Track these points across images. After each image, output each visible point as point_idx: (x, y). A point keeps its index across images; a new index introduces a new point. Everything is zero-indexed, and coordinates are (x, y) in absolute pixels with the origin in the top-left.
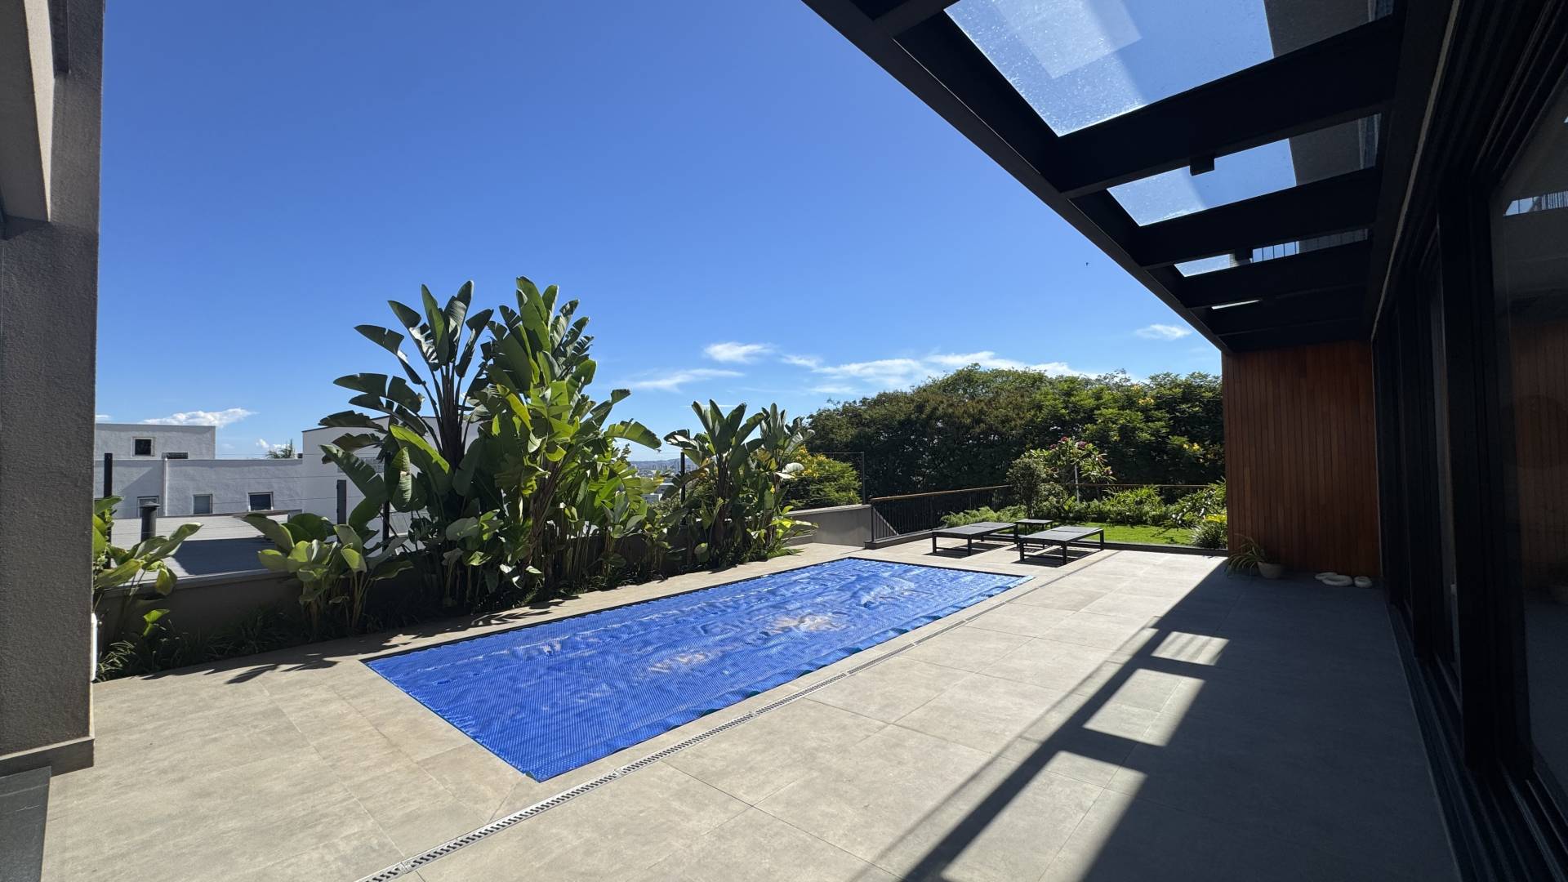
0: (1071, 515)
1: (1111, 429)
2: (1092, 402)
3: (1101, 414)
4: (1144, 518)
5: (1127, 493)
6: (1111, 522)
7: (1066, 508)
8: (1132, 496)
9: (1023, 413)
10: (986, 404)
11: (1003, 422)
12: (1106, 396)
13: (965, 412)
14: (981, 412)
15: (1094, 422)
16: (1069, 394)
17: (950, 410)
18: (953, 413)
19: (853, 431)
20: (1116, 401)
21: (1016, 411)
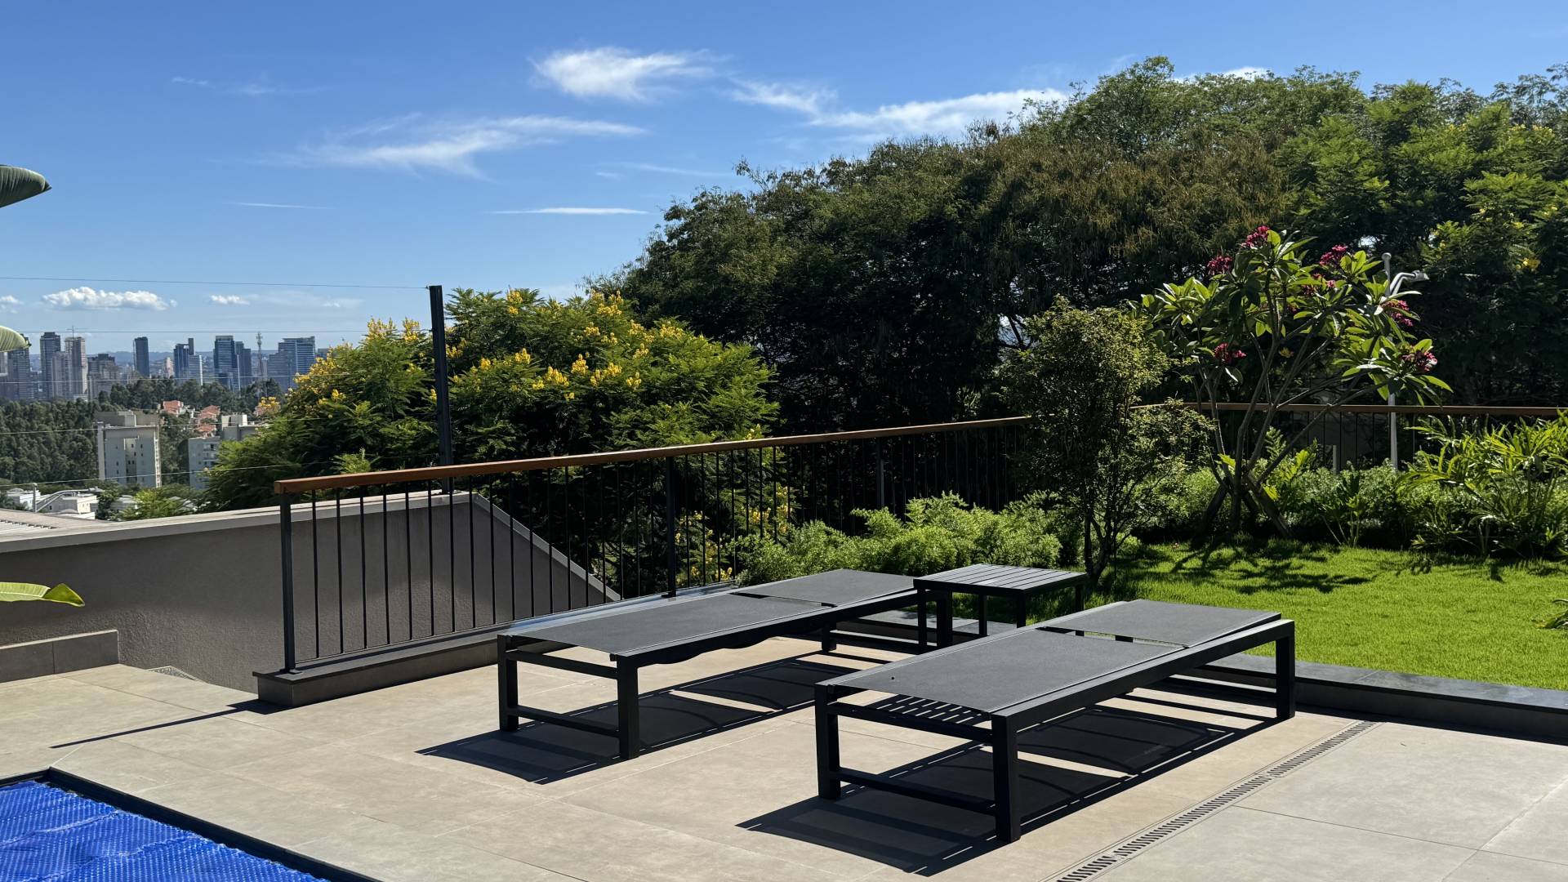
0: (1291, 520)
1: (1512, 238)
2: (1464, 155)
3: (1483, 191)
4: (1550, 535)
5: (1492, 440)
6: (1425, 549)
7: (1272, 492)
8: (1510, 452)
9: (1269, 192)
10: (1163, 172)
11: (1206, 220)
12: (1511, 137)
13: (1103, 195)
14: (1149, 194)
15: (1462, 214)
16: (1397, 132)
17: (1057, 190)
18: (1065, 197)
19: (784, 256)
20: (1538, 153)
21: (1248, 188)
